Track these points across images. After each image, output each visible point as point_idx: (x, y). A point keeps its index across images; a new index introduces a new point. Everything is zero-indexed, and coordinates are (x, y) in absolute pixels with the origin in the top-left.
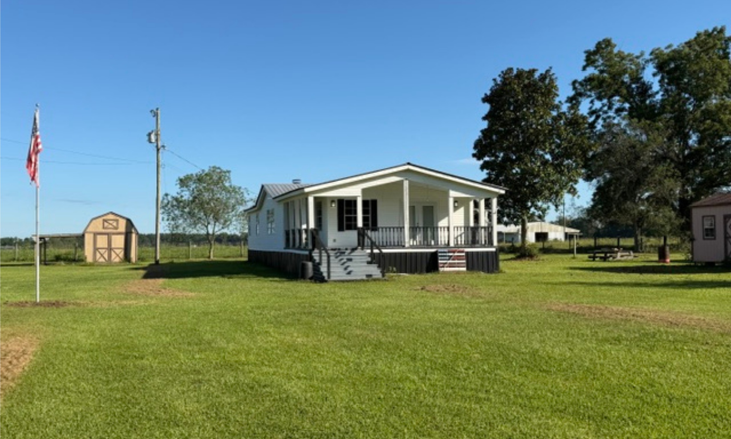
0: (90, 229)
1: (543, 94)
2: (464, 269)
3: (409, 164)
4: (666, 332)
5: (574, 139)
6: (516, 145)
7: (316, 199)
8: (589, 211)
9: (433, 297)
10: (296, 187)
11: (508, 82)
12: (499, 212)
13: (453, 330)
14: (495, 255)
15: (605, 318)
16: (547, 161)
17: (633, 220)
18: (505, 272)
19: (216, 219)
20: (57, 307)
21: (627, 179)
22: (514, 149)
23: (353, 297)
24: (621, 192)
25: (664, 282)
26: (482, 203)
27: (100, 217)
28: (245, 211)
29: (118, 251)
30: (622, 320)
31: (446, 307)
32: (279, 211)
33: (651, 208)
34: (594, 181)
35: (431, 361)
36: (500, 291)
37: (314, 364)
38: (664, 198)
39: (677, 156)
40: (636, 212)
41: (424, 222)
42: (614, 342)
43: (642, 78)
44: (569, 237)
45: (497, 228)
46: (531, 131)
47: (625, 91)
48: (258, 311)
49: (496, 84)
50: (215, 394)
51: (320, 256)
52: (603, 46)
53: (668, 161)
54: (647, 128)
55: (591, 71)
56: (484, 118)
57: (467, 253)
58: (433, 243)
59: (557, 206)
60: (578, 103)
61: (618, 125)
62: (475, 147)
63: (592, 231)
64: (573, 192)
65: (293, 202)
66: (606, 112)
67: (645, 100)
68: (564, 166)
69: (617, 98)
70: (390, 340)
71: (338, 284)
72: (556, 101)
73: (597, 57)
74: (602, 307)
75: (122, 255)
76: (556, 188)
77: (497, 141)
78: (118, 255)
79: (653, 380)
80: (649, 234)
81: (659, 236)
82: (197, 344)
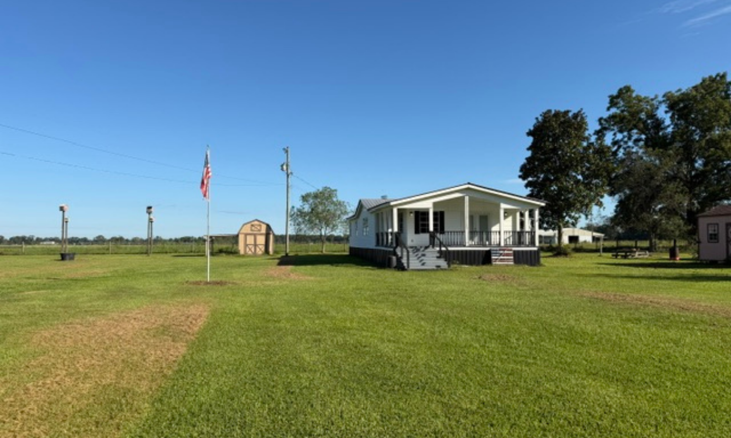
0: (242, 231)
1: (576, 129)
2: (512, 263)
3: (469, 183)
4: (679, 315)
5: (601, 164)
6: (554, 169)
7: (399, 210)
8: (612, 220)
9: (487, 284)
10: (384, 201)
11: (547, 120)
12: (540, 220)
13: (505, 310)
14: (537, 253)
15: (628, 303)
16: (579, 181)
17: (648, 226)
18: (544, 266)
19: (327, 225)
20: (221, 285)
21: (643, 194)
22: (552, 171)
23: (427, 283)
24: (638, 204)
25: (675, 275)
26: (527, 214)
27: (248, 223)
28: (347, 219)
29: (260, 247)
30: (641, 305)
31: (499, 292)
32: (372, 219)
33: (664, 217)
34: (617, 196)
35: (489, 332)
36: (541, 281)
37: (400, 331)
38: (674, 210)
39: (686, 176)
40: (651, 220)
41: (481, 227)
42: (635, 322)
43: (655, 115)
44: (594, 239)
45: (539, 232)
46: (567, 158)
47: (641, 126)
48: (358, 292)
49: (538, 122)
50: (331, 350)
51: (402, 252)
52: (624, 91)
53: (678, 180)
54: (660, 154)
55: (614, 110)
56: (528, 149)
57: (515, 252)
58: (487, 243)
59: (587, 216)
60: (604, 135)
61: (637, 153)
62: (521, 170)
63: (614, 235)
64: (600, 204)
65: (382, 213)
66: (626, 143)
67: (658, 132)
68: (593, 184)
69: (635, 131)
70: (457, 315)
71: (415, 273)
72: (587, 134)
73: (619, 100)
74: (624, 294)
75: (263, 248)
76: (587, 201)
77: (538, 165)
78: (260, 250)
79: (669, 353)
80: (661, 237)
81: (670, 239)
82: (316, 313)
